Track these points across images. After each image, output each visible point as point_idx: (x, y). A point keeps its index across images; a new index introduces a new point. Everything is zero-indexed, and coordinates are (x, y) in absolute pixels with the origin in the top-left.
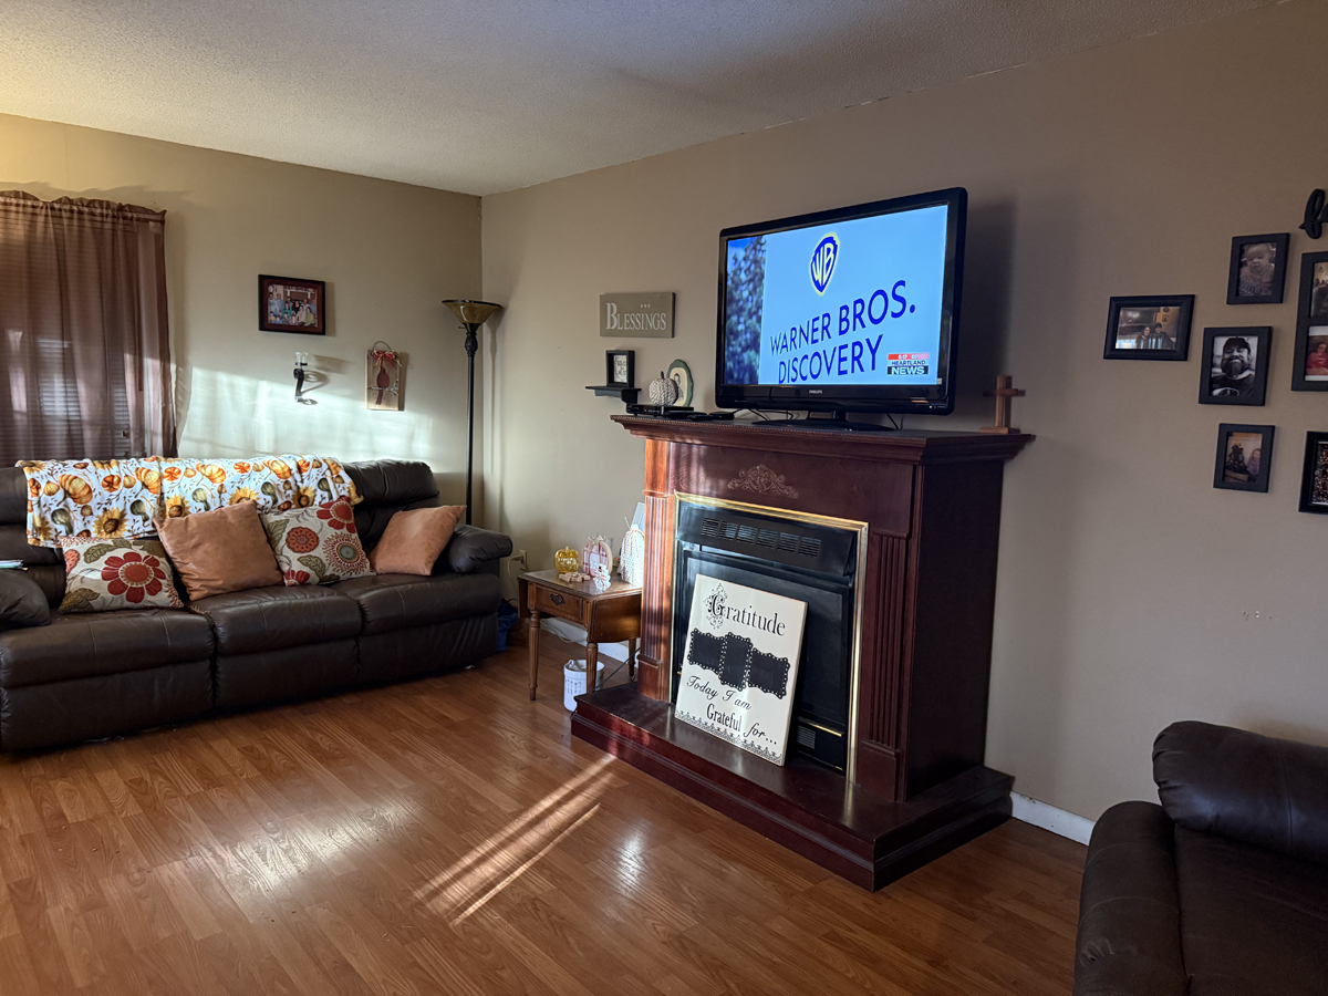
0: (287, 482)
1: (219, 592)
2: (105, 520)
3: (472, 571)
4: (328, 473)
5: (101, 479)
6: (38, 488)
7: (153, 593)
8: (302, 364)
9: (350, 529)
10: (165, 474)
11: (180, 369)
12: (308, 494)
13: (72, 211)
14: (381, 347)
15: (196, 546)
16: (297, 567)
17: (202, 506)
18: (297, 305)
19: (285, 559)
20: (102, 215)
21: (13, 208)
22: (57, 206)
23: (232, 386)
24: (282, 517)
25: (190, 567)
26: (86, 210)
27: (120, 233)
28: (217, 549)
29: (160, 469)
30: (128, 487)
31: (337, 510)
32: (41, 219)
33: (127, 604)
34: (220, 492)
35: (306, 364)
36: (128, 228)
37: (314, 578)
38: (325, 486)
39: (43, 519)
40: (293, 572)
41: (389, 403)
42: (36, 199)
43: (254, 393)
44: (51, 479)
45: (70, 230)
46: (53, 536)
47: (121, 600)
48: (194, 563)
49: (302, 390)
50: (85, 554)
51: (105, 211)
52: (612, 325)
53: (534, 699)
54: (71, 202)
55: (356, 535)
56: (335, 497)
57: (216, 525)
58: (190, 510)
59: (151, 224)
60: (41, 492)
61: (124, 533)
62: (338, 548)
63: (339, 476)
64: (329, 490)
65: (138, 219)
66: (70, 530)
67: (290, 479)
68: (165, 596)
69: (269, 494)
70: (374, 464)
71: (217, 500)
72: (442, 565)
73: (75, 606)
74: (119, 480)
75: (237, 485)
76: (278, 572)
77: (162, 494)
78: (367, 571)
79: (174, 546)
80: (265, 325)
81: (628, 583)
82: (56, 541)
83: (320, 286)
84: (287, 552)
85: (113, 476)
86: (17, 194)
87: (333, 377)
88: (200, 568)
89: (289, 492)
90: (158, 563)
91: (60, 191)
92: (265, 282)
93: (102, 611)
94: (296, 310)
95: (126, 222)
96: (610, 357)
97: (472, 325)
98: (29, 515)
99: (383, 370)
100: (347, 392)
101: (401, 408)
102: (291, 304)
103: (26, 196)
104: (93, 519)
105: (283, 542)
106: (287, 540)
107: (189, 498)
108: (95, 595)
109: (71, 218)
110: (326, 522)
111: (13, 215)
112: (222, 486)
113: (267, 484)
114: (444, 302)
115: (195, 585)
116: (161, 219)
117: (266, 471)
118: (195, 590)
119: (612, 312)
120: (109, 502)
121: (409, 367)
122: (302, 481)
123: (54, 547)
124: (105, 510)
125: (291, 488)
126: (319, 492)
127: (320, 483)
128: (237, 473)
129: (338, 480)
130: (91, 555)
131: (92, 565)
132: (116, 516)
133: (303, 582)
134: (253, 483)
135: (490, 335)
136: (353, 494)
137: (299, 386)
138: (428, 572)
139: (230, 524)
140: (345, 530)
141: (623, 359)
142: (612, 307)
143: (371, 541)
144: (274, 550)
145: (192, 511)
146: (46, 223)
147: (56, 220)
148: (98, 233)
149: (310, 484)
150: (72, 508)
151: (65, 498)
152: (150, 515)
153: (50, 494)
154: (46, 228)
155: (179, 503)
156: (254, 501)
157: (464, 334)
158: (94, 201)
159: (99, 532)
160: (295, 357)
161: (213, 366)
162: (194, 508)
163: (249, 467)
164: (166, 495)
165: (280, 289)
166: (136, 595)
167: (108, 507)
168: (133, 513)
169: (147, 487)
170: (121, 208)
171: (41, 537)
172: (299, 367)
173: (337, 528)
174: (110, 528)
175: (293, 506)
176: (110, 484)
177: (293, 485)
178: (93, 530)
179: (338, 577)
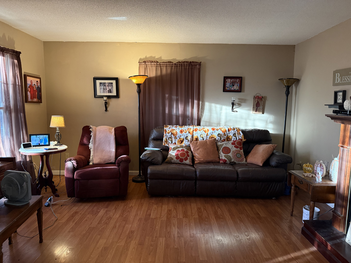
0: (225, 134)
1: (202, 162)
2: (180, 140)
3: (276, 167)
4: (236, 132)
5: (180, 130)
6: (166, 132)
7: (185, 160)
8: (233, 101)
9: (241, 149)
10: (194, 130)
11: (202, 103)
12: (230, 137)
13: (180, 65)
14: (258, 95)
15: (198, 149)
16: (224, 158)
17: (202, 139)
18: (234, 84)
19: (221, 155)
20: (186, 65)
21: (168, 66)
22: (177, 64)
23: (216, 107)
24: (222, 144)
25: (196, 154)
26: (183, 64)
27: (190, 69)
28: (203, 150)
29: (193, 128)
30: (185, 133)
31: (237, 143)
32: (173, 67)
33: (179, 162)
34: (207, 135)
35: (235, 101)
36: (192, 68)
37: (228, 162)
38: (235, 136)
39: (166, 139)
40: (222, 159)
41: (259, 111)
42: (173, 63)
43: (221, 109)
44: (169, 129)
45: (179, 70)
46: (168, 143)
47: (178, 161)
48: (197, 154)
49: (234, 108)
50: (173, 149)
51: (187, 64)
52: (337, 81)
53: (292, 216)
54: (180, 62)
55: (242, 150)
56: (238, 139)
57: (204, 144)
58: (199, 139)
59: (197, 66)
60: (167, 133)
61: (183, 144)
62: (236, 154)
63: (239, 133)
64: (236, 137)
65: (194, 65)
66: (172, 142)
67: (226, 133)
68: (188, 162)
69: (219, 137)
70: (251, 130)
71: (206, 137)
72: (267, 163)
73: (168, 161)
74: (183, 131)
75: (211, 134)
76: (219, 159)
77: (193, 135)
78: (244, 162)
79: (193, 149)
80: (225, 90)
81: (332, 181)
82: (168, 145)
83: (241, 78)
84: (222, 153)
85: (182, 130)
86: (169, 62)
87: (243, 104)
88: (198, 155)
89: (225, 136)
90: (188, 152)
91: (178, 60)
92: (225, 78)
93: (174, 163)
94: (233, 85)
95: (192, 66)
96: (336, 93)
97: (288, 86)
98: (164, 138)
99: (258, 102)
100: (247, 109)
101: (263, 113)
102: (232, 84)
103: (171, 62)
104: (177, 140)
105: (221, 150)
106: (222, 150)
107: (199, 136)
108: (173, 159)
109: (179, 67)
110: (233, 146)
111: (168, 67)
112: (207, 134)
113: (219, 134)
114: (279, 80)
115: (196, 159)
116: (200, 64)
117: (220, 130)
118: (196, 161)
119: (338, 77)
120: (181, 136)
121: (267, 100)
122: (229, 134)
123: (168, 146)
124: (180, 138)
125: (226, 136)
126: (233, 137)
127: (234, 134)
128: (212, 131)
129: (239, 134)
130: (174, 149)
131: (173, 152)
132: (182, 140)
133: (225, 162)
134: (215, 133)
135: (295, 89)
136: (243, 138)
137: (233, 107)
138: (261, 165)
139: (208, 144)
140: (239, 149)
141: (341, 94)
142: (338, 75)
143: (247, 153)
144: (218, 152)
145: (200, 140)
146: (174, 68)
147: (177, 67)
148: (185, 69)
149: (231, 135)
150: (173, 137)
151: (171, 134)
152: (189, 140)
153: (168, 133)
154: (174, 69)
155: (196, 138)
156: (215, 139)
157: (285, 89)
158: (185, 61)
159: (178, 143)
160: (232, 99)
161: (211, 102)
162: (200, 139)
163: (215, 129)
164: (194, 135)
165: (229, 80)
166: (181, 160)
167: (180, 137)
168: (186, 139)
169: (190, 133)
170: (191, 62)
171: (166, 143)
172: (233, 102)
173: (236, 148)
174: (180, 142)
175: (226, 141)
176: (181, 132)
177: (226, 135)
178: (177, 143)
179: (235, 162)
